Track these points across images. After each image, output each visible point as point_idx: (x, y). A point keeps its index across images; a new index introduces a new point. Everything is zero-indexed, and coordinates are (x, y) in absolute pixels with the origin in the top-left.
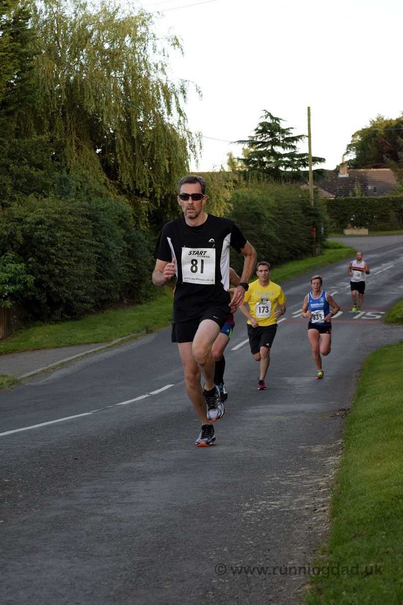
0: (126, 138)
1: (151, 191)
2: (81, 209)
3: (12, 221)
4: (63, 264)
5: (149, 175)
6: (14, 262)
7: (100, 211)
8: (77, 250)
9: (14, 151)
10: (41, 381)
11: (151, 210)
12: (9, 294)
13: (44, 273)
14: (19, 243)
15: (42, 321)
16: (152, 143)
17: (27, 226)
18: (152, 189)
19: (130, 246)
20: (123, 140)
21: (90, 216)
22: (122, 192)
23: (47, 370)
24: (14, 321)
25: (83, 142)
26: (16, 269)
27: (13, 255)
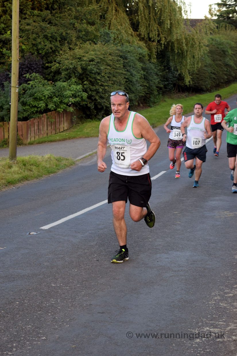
0: (145, 6)
1: (158, 39)
2: (117, 51)
3: (75, 59)
4: (104, 85)
5: (158, 29)
6: (75, 84)
7: (128, 52)
8: (114, 76)
9: (78, 15)
10: (88, 163)
11: (159, 50)
12: (72, 103)
13: (93, 91)
14: (79, 73)
15: (91, 119)
16: (161, 9)
17: (84, 63)
18: (159, 38)
19: (145, 73)
20: (144, 7)
21: (122, 56)
22: (142, 39)
23: (92, 154)
24: (75, 120)
25: (119, 8)
26: (76, 89)
27: (75, 80)
